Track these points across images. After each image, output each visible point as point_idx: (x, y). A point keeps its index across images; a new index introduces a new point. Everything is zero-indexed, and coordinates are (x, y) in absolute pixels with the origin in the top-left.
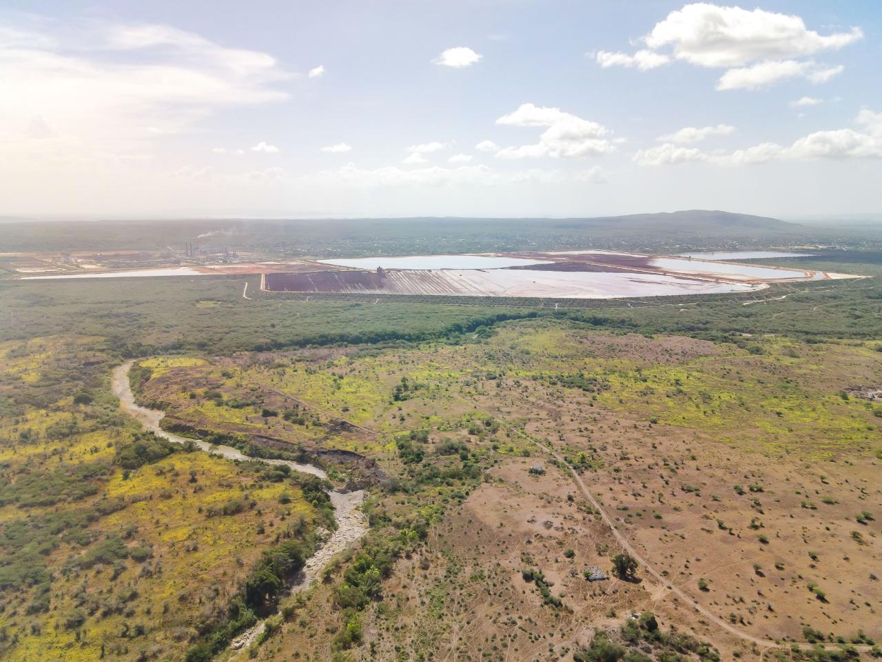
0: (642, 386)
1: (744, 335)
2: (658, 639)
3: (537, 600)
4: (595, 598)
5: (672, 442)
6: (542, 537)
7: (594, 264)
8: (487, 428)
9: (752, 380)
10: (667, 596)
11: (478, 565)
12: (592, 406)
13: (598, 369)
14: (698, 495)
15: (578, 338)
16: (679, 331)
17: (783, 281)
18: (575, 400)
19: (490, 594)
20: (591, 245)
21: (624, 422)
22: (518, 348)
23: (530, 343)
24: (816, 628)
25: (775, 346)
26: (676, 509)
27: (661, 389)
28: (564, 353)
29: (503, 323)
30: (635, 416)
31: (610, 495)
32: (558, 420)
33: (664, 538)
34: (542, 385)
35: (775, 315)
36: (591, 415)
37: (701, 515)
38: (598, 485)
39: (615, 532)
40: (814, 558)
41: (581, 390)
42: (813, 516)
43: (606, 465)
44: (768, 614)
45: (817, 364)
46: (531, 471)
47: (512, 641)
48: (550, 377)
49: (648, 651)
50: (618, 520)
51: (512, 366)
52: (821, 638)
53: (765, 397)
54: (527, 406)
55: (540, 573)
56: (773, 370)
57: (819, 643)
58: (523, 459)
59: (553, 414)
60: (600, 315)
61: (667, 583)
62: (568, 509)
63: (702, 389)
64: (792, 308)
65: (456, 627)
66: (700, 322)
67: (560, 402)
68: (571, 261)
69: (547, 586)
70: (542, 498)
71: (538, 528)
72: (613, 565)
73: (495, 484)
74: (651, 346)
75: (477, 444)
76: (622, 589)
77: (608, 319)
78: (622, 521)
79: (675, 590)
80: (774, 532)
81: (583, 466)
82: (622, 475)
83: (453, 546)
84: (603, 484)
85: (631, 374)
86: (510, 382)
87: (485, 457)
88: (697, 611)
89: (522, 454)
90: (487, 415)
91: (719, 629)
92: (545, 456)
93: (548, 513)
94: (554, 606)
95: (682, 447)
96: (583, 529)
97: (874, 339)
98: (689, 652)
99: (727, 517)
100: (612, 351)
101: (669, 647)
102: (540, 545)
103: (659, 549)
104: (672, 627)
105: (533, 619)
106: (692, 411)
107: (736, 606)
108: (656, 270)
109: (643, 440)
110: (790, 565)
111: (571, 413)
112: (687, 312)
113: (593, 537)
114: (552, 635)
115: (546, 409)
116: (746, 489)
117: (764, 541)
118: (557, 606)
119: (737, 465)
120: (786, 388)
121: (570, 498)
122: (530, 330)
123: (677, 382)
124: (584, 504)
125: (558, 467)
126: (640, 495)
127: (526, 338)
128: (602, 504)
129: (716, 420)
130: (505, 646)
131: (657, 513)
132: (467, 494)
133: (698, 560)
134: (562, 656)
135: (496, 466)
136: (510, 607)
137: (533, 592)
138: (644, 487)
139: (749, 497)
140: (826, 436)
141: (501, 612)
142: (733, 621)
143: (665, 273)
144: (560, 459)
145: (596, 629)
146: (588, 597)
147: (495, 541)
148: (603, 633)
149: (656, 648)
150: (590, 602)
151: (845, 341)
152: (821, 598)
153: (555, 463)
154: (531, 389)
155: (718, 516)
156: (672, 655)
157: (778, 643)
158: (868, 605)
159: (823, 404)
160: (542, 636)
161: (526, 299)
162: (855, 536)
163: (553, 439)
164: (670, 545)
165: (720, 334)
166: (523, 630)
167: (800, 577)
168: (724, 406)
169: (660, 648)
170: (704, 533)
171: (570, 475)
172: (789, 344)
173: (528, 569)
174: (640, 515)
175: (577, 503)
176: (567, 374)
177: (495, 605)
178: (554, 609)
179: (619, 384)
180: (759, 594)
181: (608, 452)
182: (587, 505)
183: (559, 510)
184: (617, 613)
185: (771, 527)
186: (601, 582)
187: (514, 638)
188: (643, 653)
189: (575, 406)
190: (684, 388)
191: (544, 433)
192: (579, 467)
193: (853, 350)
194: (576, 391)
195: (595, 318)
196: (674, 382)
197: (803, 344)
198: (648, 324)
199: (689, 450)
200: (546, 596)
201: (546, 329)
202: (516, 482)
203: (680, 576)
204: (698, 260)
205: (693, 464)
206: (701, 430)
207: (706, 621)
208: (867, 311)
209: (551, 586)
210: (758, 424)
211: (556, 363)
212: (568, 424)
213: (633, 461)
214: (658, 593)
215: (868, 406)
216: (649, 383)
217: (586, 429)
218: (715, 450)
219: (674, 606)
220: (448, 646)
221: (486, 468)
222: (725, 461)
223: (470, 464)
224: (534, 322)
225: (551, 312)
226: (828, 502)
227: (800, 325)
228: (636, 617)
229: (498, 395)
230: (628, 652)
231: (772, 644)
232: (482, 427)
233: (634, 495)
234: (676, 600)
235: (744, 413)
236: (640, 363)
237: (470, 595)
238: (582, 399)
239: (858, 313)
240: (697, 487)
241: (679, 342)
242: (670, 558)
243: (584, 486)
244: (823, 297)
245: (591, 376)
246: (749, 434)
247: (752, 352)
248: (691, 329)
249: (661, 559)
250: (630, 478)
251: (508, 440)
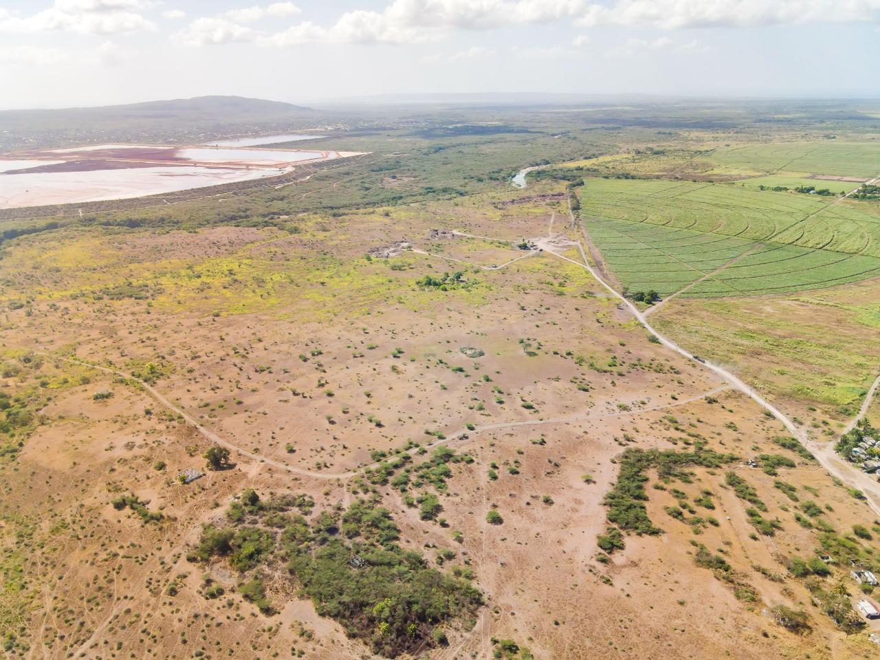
0: (197, 283)
1: (281, 217)
2: (261, 508)
3: (137, 523)
4: (195, 497)
5: (238, 330)
6: (126, 460)
7: (114, 160)
8: (27, 365)
9: (296, 258)
10: (262, 469)
11: (56, 515)
12: (149, 313)
13: (146, 274)
14: (270, 372)
15: (116, 244)
16: (222, 221)
17: (306, 163)
18: (128, 311)
19: (79, 539)
20: (105, 138)
21: (186, 322)
22: (43, 267)
23: (58, 258)
24: (379, 449)
25: (309, 224)
26: (254, 391)
27: (217, 282)
28: (103, 262)
29: (15, 240)
30: (197, 313)
31: (189, 396)
32: (114, 336)
33: (248, 420)
34: (86, 303)
35: (304, 195)
36: (150, 323)
37: (277, 389)
38: (174, 391)
39: (202, 429)
40: (368, 395)
41: (133, 299)
42: (362, 363)
43: (178, 369)
44: (345, 452)
45: (344, 234)
46: (96, 398)
47: (118, 573)
48: (93, 293)
49: (255, 522)
50: (202, 417)
51: (42, 289)
52: (384, 455)
53: (309, 271)
54: (73, 330)
55: (133, 495)
56: (312, 245)
57: (383, 459)
58: (83, 387)
59: (107, 331)
60: (135, 216)
61: (258, 457)
62: (147, 424)
63: (255, 274)
64: (317, 187)
65: (46, 589)
66: (239, 210)
67: (112, 317)
68: (86, 158)
69: (144, 505)
70: (116, 422)
71: (120, 452)
72: (207, 460)
73: (56, 423)
74: (198, 241)
75: (18, 387)
76: (220, 479)
77: (145, 219)
78: (206, 417)
79: (267, 461)
80: (336, 385)
81: (154, 375)
82: (196, 374)
83: (18, 507)
84: (179, 388)
85: (183, 272)
86: (44, 307)
87: (33, 397)
88: (289, 471)
89: (81, 382)
90: (24, 351)
91: (310, 478)
92: (108, 377)
93: (126, 435)
94: (155, 521)
95: (248, 333)
96: (169, 437)
97: (382, 206)
98: (289, 508)
99: (297, 384)
100: (158, 252)
101: (272, 511)
102: (127, 468)
103: (247, 430)
104: (272, 494)
105: (136, 543)
106: (250, 297)
107: (319, 455)
108: (185, 162)
109: (210, 335)
110: (353, 407)
111: (127, 326)
112: (226, 202)
113: (180, 441)
114: (160, 549)
115: (97, 328)
116: (309, 355)
117: (330, 395)
118: (158, 520)
119: (298, 336)
120: (324, 259)
121: (148, 412)
122: (54, 243)
123: (231, 272)
124: (164, 413)
125: (127, 384)
126: (218, 388)
127: (51, 253)
128: (183, 408)
129: (273, 301)
130: (111, 581)
131: (238, 399)
132: (21, 445)
133: (282, 429)
134: (175, 563)
135: (51, 404)
136: (106, 542)
137: (129, 517)
138: (221, 379)
139: (313, 361)
140: (361, 294)
141: (97, 551)
142: (319, 468)
143: (195, 164)
144: (127, 376)
145: (203, 525)
146: (189, 499)
147: (72, 483)
148: (211, 525)
149: (260, 518)
150: (192, 502)
151: (361, 211)
152: (379, 425)
153: (122, 382)
154: (72, 310)
155: (290, 385)
156: (276, 517)
157: (355, 471)
158: (411, 418)
159: (355, 268)
160: (149, 554)
161: (39, 208)
162: (394, 369)
163: (114, 356)
164: (255, 424)
165: (260, 219)
166: (128, 557)
167: (362, 414)
168: (277, 286)
169: (264, 515)
170: (282, 403)
171: (142, 389)
172: (320, 220)
173: (118, 497)
174: (222, 406)
175: (156, 415)
176: (112, 286)
177: (88, 547)
178: (156, 524)
179: (172, 285)
180: (335, 438)
181: (177, 355)
182: (168, 413)
183: (138, 427)
184: (220, 502)
185: (334, 381)
186: (198, 480)
187: (119, 569)
188: (251, 526)
189: (130, 317)
190: (238, 277)
191: (102, 354)
192: (150, 379)
193: (368, 217)
194: (126, 301)
195: (130, 220)
196: (227, 272)
197: (331, 218)
198: (190, 218)
199: (254, 334)
200: (145, 515)
201: (74, 240)
202: (81, 414)
203: (270, 448)
204: (225, 148)
205: (261, 345)
206: (262, 312)
207: (298, 477)
208: (373, 183)
209: (148, 503)
210: (308, 296)
211: (96, 276)
212: (126, 338)
213: (204, 358)
214: (253, 470)
215: (386, 262)
216: (204, 279)
217: (148, 338)
218: (277, 328)
219: (270, 475)
220: (42, 611)
221: (37, 410)
222: (287, 335)
223: (14, 411)
224: (55, 234)
225: (76, 220)
226: (372, 348)
227: (326, 202)
228: (238, 498)
229: (30, 325)
230: (237, 532)
231: (351, 474)
232: (20, 366)
233: (213, 389)
234: (270, 469)
235: (294, 289)
236: (190, 260)
237: (55, 550)
238: (136, 309)
239: (367, 185)
240: (267, 365)
241: (224, 233)
242: (257, 436)
243: (161, 396)
244: (339, 174)
245: (140, 282)
246: (302, 307)
247: (291, 233)
248: (233, 218)
249: (250, 439)
250: (205, 375)
251: (57, 371)
